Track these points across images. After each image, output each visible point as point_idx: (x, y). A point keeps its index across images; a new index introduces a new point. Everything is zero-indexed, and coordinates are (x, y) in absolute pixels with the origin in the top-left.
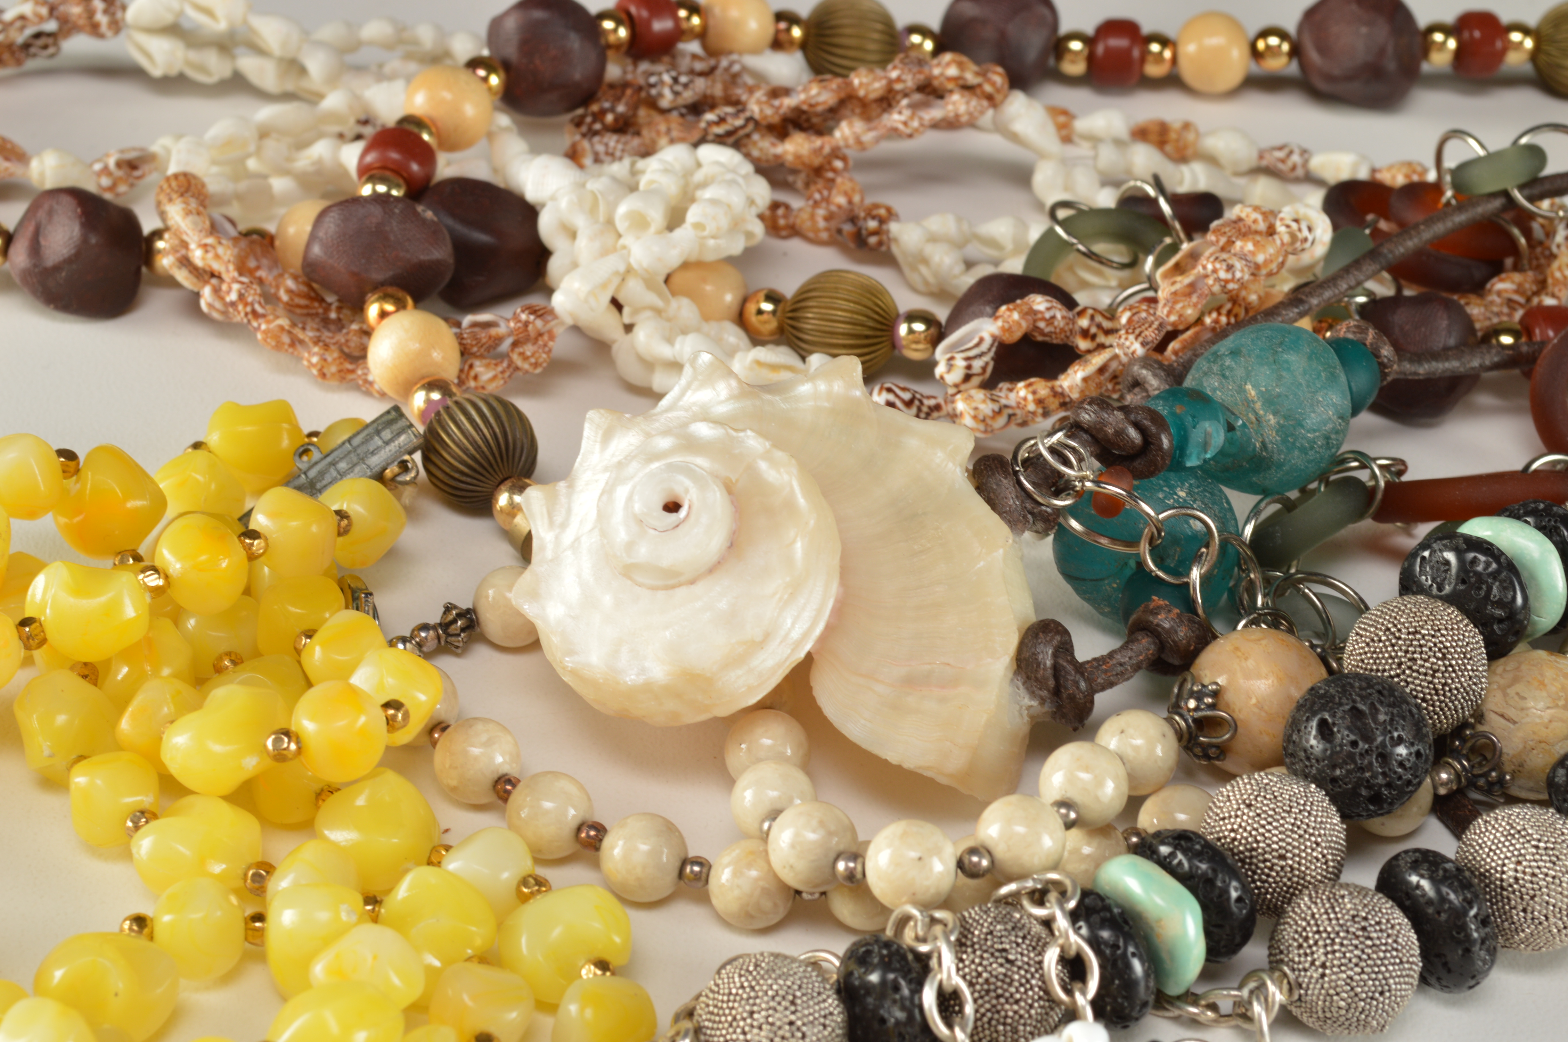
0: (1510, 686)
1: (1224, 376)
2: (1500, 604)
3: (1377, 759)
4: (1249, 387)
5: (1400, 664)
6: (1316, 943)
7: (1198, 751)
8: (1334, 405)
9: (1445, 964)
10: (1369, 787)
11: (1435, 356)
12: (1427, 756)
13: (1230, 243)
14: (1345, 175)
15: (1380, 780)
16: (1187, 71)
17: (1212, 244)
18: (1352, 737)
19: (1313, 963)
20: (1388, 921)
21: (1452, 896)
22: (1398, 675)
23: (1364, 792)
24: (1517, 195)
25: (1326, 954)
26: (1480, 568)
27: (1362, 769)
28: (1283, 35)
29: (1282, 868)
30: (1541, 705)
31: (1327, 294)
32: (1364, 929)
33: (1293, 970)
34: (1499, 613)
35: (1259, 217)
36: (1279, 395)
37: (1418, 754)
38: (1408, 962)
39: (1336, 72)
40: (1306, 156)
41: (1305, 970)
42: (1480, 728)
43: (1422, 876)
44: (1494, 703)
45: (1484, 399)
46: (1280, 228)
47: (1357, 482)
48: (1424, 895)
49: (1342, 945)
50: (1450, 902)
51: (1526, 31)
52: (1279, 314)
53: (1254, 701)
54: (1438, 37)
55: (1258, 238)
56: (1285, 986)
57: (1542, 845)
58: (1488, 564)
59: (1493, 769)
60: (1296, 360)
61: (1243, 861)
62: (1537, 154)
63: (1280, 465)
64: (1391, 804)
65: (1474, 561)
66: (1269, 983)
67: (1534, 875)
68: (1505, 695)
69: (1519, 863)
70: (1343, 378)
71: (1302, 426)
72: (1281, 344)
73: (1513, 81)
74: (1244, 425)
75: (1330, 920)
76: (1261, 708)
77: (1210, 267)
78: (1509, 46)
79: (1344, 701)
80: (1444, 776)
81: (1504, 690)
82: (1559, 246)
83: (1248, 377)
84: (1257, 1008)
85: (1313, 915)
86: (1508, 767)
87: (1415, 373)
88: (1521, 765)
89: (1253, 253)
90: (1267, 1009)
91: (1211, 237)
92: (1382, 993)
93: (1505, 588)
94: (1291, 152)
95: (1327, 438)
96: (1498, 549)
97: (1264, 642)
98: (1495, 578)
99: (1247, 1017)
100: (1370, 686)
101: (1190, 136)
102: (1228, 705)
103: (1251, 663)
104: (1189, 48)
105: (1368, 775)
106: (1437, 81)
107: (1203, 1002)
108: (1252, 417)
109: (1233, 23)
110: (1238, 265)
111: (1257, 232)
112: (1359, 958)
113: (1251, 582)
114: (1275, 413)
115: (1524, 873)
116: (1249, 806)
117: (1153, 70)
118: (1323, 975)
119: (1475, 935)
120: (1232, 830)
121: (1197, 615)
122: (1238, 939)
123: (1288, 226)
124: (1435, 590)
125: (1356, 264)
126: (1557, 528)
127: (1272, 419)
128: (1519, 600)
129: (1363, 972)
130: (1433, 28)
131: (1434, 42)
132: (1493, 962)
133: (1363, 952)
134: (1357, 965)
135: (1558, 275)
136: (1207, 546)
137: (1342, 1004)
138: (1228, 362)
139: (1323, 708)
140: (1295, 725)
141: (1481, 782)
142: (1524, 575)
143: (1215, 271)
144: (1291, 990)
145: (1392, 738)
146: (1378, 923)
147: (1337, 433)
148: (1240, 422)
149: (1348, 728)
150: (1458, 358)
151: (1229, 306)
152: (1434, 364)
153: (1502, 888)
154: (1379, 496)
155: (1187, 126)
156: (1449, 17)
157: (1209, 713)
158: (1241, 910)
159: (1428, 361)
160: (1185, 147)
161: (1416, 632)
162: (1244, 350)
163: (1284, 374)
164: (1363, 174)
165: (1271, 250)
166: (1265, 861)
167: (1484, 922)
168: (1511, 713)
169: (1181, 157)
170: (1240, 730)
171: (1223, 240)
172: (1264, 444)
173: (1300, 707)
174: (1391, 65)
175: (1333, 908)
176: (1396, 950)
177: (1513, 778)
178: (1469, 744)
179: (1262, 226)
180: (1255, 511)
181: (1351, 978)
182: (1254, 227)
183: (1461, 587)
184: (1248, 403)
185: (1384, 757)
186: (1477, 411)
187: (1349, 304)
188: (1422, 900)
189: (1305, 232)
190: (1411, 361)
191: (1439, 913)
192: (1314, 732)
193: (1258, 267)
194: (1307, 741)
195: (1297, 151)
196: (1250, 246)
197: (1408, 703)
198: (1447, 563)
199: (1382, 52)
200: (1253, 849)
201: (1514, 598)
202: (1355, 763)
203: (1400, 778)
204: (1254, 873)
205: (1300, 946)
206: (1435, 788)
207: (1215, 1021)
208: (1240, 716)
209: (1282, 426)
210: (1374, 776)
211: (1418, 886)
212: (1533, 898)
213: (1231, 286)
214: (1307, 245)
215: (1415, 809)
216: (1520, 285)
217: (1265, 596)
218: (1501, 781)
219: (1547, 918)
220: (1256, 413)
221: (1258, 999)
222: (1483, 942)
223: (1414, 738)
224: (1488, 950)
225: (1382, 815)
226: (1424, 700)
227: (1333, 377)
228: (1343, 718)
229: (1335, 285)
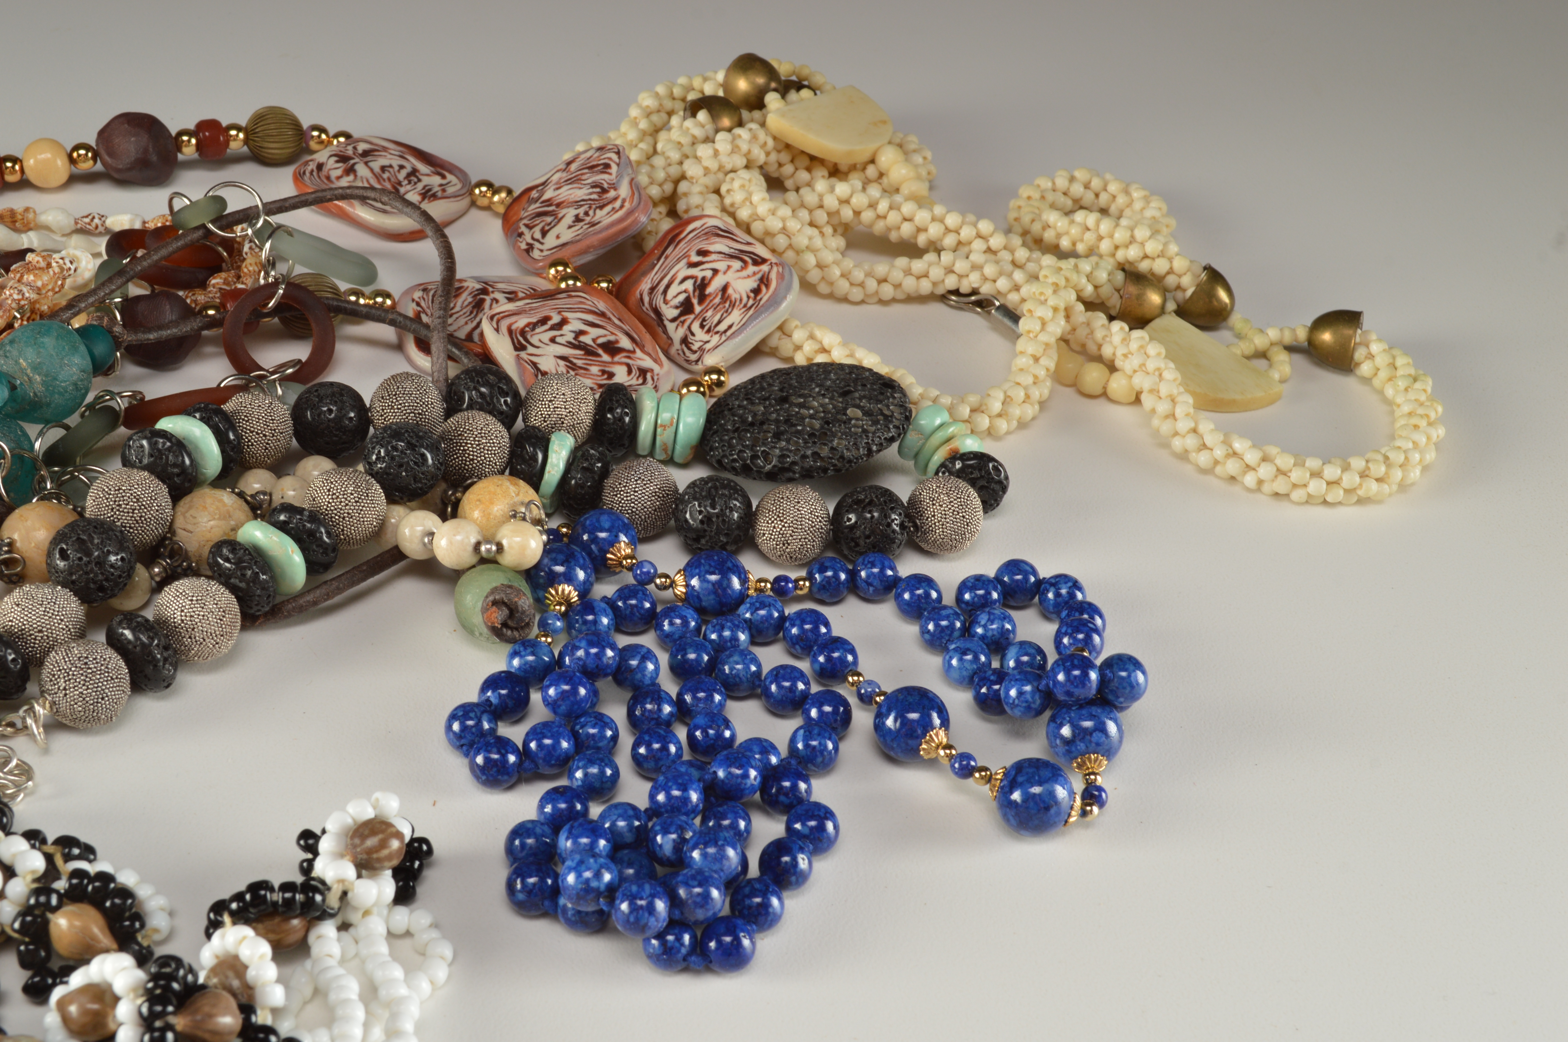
0: (187, 512)
1: (6, 357)
2: (175, 465)
3: (96, 565)
4: (21, 361)
5: (112, 509)
6: (59, 677)
7: (6, 579)
8: (76, 364)
9: (146, 676)
10: (95, 583)
11: (160, 328)
12: (129, 560)
13: (22, 276)
14: (126, 227)
15: (100, 577)
16: (30, 175)
17: (13, 279)
18: (79, 555)
19: (59, 689)
20: (101, 657)
21: (141, 636)
22: (112, 516)
23: (92, 586)
24: (211, 226)
25: (65, 682)
26: (160, 446)
27: (87, 573)
28: (87, 148)
29: (42, 637)
30: (205, 520)
31: (91, 300)
32: (86, 664)
33: (50, 695)
34: (176, 470)
35: (40, 259)
36: (39, 363)
37: (122, 559)
38: (117, 678)
39: (121, 167)
40: (103, 219)
41: (56, 693)
42: (174, 539)
43: (124, 628)
44: (179, 523)
45: (209, 349)
46: (54, 264)
47: (112, 409)
48: (126, 639)
49: (73, 675)
50: (140, 639)
51: (239, 129)
52: (58, 316)
53: (33, 545)
54: (185, 138)
55: (37, 272)
56: (48, 705)
57: (194, 598)
58: (164, 444)
59: (184, 561)
60: (49, 342)
61: (18, 637)
62: (221, 202)
63: (48, 405)
64: (112, 590)
65: (156, 443)
66: (36, 705)
67: (191, 616)
68: (185, 517)
69: (182, 611)
70: (83, 348)
71: (57, 380)
72: (39, 333)
73: (238, 159)
74: (21, 383)
75: (66, 662)
76: (38, 548)
77: (8, 293)
78: (228, 139)
79: (73, 535)
80: (156, 570)
81: (184, 514)
82: (246, 254)
83: (20, 355)
84: (29, 721)
85: (56, 662)
86: (193, 559)
87: (148, 339)
88: (200, 556)
89: (34, 281)
90: (36, 721)
91: (11, 275)
92: (103, 699)
93: (177, 456)
94: (94, 218)
95: (75, 384)
96: (171, 434)
97: (37, 509)
98: (170, 451)
99: (26, 727)
100: (89, 524)
101: (31, 216)
102: (18, 549)
103: (29, 523)
104: (30, 163)
105: (91, 575)
106: (189, 165)
107: (4, 723)
108: (26, 378)
109: (55, 144)
110: (25, 289)
111: (40, 268)
112: (85, 680)
113: (42, 476)
114: (39, 375)
115: (186, 616)
116: (18, 605)
117: (10, 178)
118: (66, 695)
119: (159, 656)
120: (10, 621)
121: (3, 500)
122: (20, 683)
123: (57, 262)
124: (138, 465)
125: (110, 280)
126: (211, 417)
127: (38, 378)
128: (187, 462)
129: (88, 688)
130: (181, 133)
131: (183, 141)
132: (175, 670)
133: (86, 677)
134: (84, 685)
135: (245, 270)
136: (4, 459)
137: (80, 709)
138: (8, 348)
139: (61, 542)
140: (50, 554)
141: (179, 570)
142: (190, 447)
143: (11, 295)
144: (51, 707)
145: (103, 552)
146: (94, 659)
147: (82, 380)
148: (19, 382)
149: (76, 551)
150: (176, 327)
151: (28, 315)
152: (160, 332)
153: (176, 627)
154: (122, 414)
155: (27, 210)
156: (191, 126)
157: (7, 556)
158: (15, 666)
159: (156, 331)
160: (28, 223)
161: (120, 489)
162: (17, 340)
163: (41, 350)
164: (137, 226)
165: (46, 278)
166: (31, 635)
167: (166, 648)
168: (189, 527)
169: (27, 228)
170: (28, 562)
171: (18, 275)
172: (35, 394)
173: (51, 542)
174: (154, 158)
175: (67, 654)
176: (108, 672)
177: (197, 564)
178: (168, 549)
179: (43, 264)
180: (41, 434)
181: (82, 693)
182: (38, 265)
183: (152, 459)
184: (22, 370)
185: (101, 563)
186: (201, 357)
187: (110, 303)
188: (125, 642)
189: (69, 265)
190: (144, 332)
191: (135, 647)
192: (58, 556)
193: (39, 289)
194: (55, 562)
195: (97, 216)
196: (32, 277)
197: (113, 530)
198: (142, 446)
199: (146, 151)
200: (23, 630)
201: (183, 461)
202: (83, 570)
203: (113, 574)
204: (26, 643)
205: (51, 680)
206: (152, 578)
207: (15, 733)
208: (26, 555)
209: (44, 381)
210: (96, 575)
211: (123, 634)
212: (193, 629)
213: (22, 303)
214: (72, 272)
215: (140, 592)
216: (225, 279)
217: (52, 482)
218: (190, 567)
219: (204, 640)
220: (28, 376)
221: (29, 716)
222: (165, 660)
223: (119, 550)
224: (171, 664)
225: (111, 597)
226: (130, 527)
227: (74, 349)
228: (72, 545)
229: (95, 294)
